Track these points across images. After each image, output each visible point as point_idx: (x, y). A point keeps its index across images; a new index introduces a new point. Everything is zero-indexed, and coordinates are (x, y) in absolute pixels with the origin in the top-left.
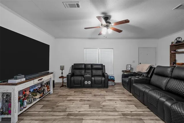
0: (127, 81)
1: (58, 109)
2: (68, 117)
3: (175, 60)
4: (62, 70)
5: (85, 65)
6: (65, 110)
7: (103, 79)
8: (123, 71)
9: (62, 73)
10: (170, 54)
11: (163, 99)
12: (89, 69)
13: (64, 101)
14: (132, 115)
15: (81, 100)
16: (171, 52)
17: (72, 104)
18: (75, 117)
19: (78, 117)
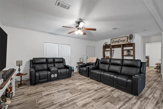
0: (86, 69)
1: (44, 106)
2: (61, 107)
3: (105, 55)
4: (19, 66)
5: (47, 59)
6: (52, 104)
7: (68, 70)
8: (78, 63)
9: (19, 70)
10: (103, 51)
11: (112, 76)
12: (51, 63)
13: (42, 98)
14: (100, 89)
15: (59, 92)
16: (103, 50)
17: (53, 97)
18: (68, 105)
19: (70, 103)
